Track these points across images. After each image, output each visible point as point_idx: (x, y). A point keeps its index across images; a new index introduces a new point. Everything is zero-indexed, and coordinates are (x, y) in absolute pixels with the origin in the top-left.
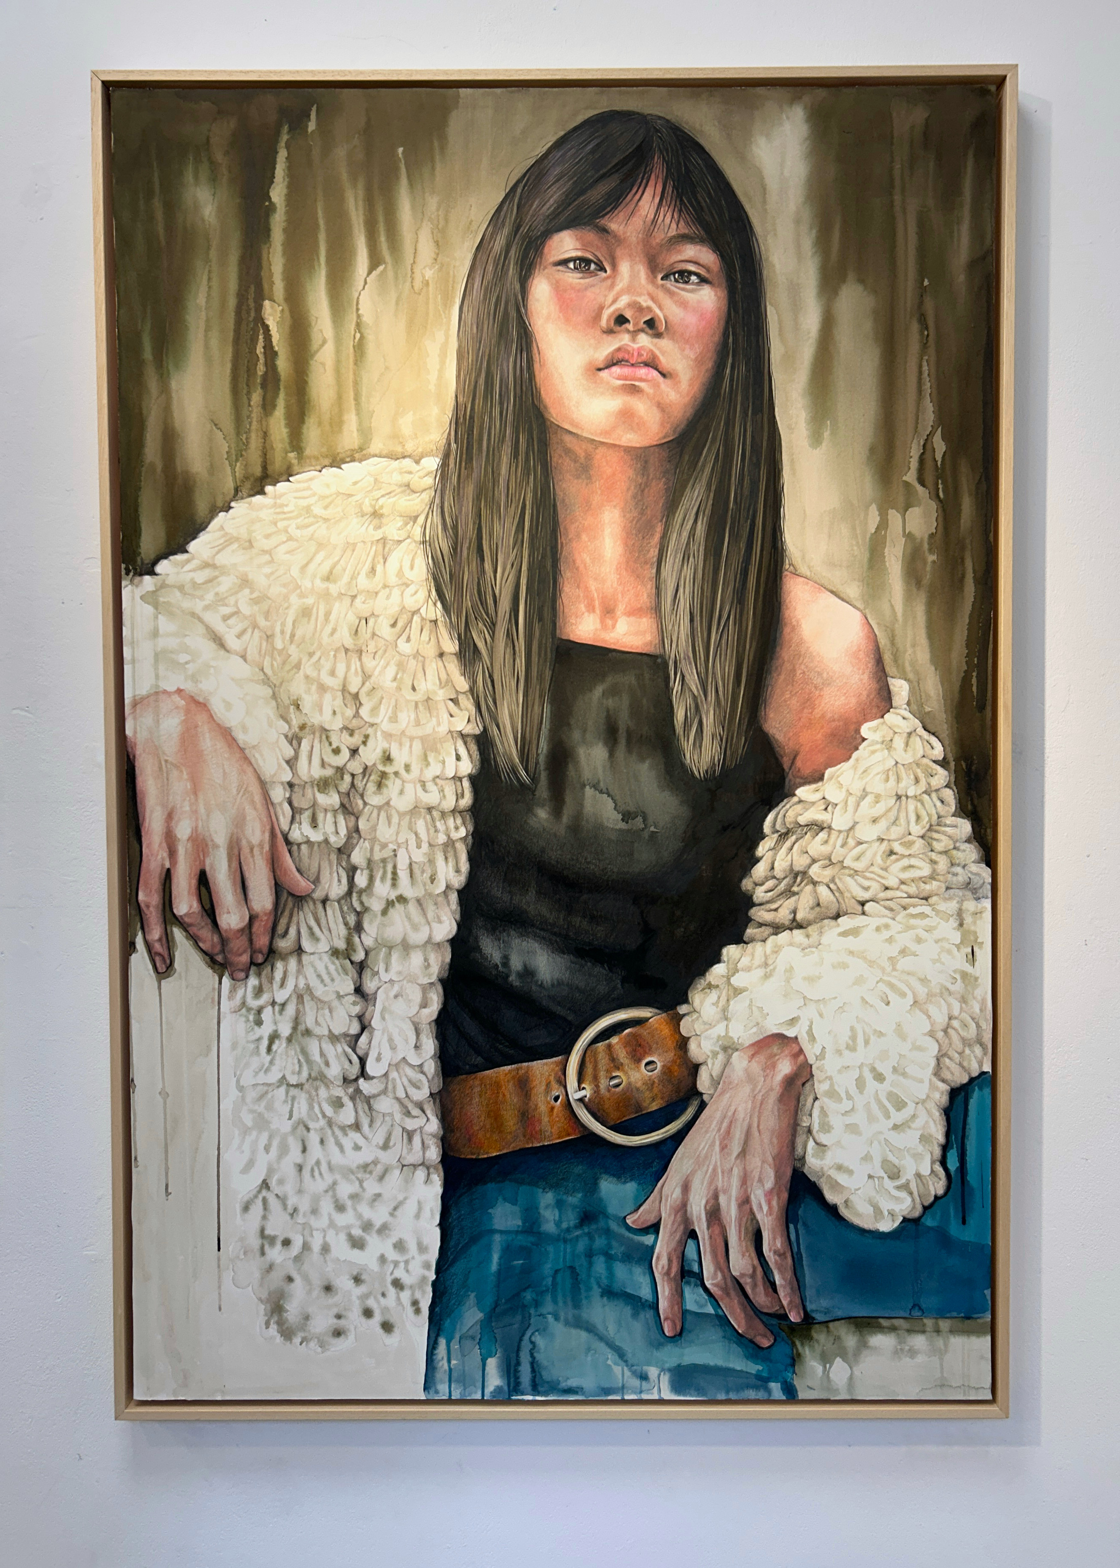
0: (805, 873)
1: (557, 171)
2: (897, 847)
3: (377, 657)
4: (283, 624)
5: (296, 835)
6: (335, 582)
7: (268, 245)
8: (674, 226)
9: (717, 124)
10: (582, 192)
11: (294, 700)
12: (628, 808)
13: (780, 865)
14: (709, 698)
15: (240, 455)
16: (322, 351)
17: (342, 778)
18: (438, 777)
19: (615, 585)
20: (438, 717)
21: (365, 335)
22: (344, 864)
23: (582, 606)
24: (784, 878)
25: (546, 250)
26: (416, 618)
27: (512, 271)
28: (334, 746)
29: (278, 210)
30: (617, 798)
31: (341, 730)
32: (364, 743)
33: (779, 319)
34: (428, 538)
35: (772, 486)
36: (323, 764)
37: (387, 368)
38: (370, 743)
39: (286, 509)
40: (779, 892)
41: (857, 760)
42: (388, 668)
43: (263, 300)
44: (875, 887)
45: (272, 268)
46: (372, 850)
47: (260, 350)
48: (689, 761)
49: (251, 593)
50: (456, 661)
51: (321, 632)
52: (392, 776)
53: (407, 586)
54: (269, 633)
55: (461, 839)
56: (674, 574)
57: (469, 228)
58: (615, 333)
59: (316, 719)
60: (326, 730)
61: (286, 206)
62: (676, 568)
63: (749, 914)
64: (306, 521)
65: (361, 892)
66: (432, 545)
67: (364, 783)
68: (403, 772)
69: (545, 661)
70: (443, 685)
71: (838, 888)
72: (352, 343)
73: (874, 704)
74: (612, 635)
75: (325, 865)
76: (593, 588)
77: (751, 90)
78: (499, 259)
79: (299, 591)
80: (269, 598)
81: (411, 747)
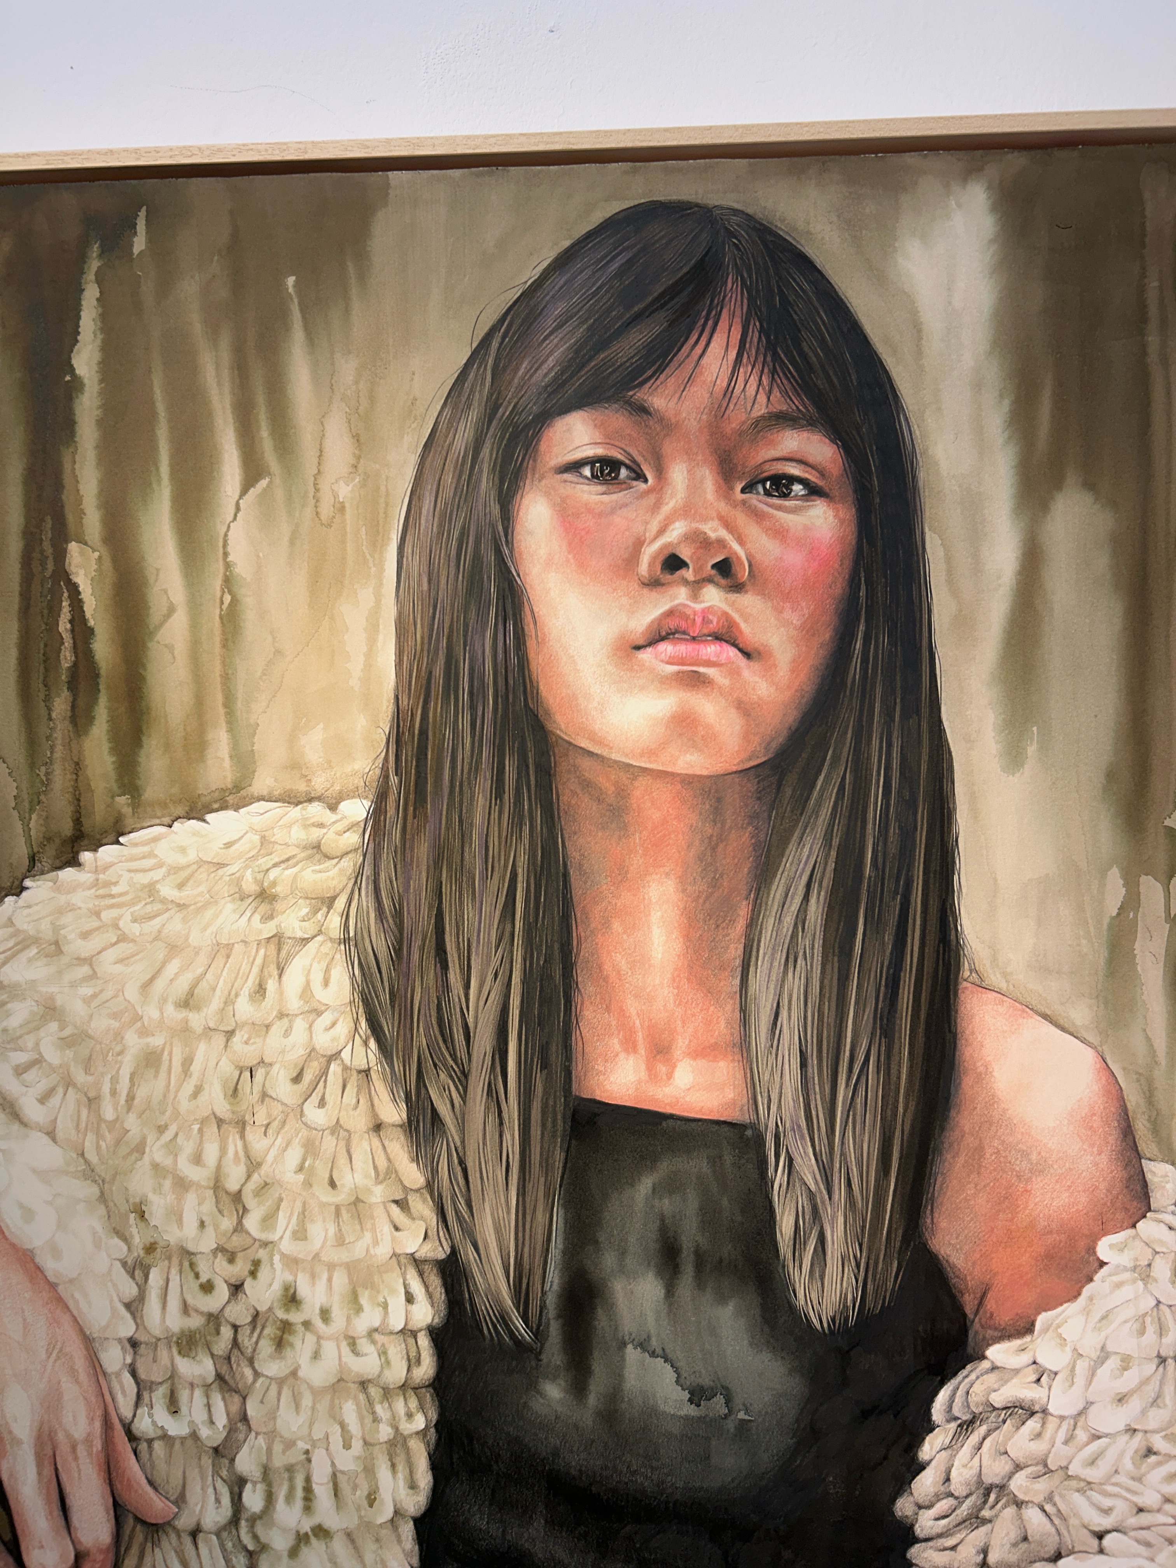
0: (1002, 1488)
1: (560, 308)
2: (1159, 1443)
3: (270, 1131)
4: (115, 1080)
5: (143, 1425)
6: (198, 1009)
7: (71, 450)
8: (762, 398)
9: (834, 218)
10: (604, 345)
11: (135, 1204)
12: (700, 1381)
13: (961, 1474)
14: (836, 1197)
15: (36, 801)
16: (167, 625)
17: (218, 1333)
18: (376, 1330)
19: (671, 1005)
20: (374, 1230)
21: (239, 597)
22: (224, 1473)
23: (616, 1041)
24: (967, 1497)
25: (543, 446)
26: (334, 1067)
27: (486, 484)
28: (204, 1279)
29: (87, 388)
30: (681, 1364)
31: (215, 1252)
32: (253, 1274)
33: (946, 555)
34: (352, 934)
35: (938, 837)
36: (186, 1309)
37: (278, 652)
38: (264, 1273)
39: (115, 890)
40: (960, 1519)
41: (1091, 1299)
42: (289, 1150)
43: (67, 541)
44: (1121, 1508)
45: (81, 487)
46: (269, 1451)
47: (64, 625)
48: (802, 1302)
49: (62, 1029)
50: (402, 1138)
51: (177, 1091)
52: (300, 1329)
53: (319, 1013)
54: (92, 1094)
55: (417, 1433)
56: (772, 987)
57: (411, 411)
58: (663, 585)
59: (172, 1235)
60: (190, 1254)
61: (101, 381)
62: (774, 977)
63: (908, 1556)
64: (149, 908)
65: (253, 1520)
66: (360, 945)
67: (254, 1339)
68: (318, 1323)
69: (554, 1136)
70: (381, 1177)
71: (1059, 1511)
72: (218, 611)
73: (1119, 1204)
74: (667, 1090)
75: (193, 1475)
76: (633, 1011)
77: (895, 159)
78: (463, 465)
79: (139, 1024)
80: (90, 1037)
81: (330, 1280)
